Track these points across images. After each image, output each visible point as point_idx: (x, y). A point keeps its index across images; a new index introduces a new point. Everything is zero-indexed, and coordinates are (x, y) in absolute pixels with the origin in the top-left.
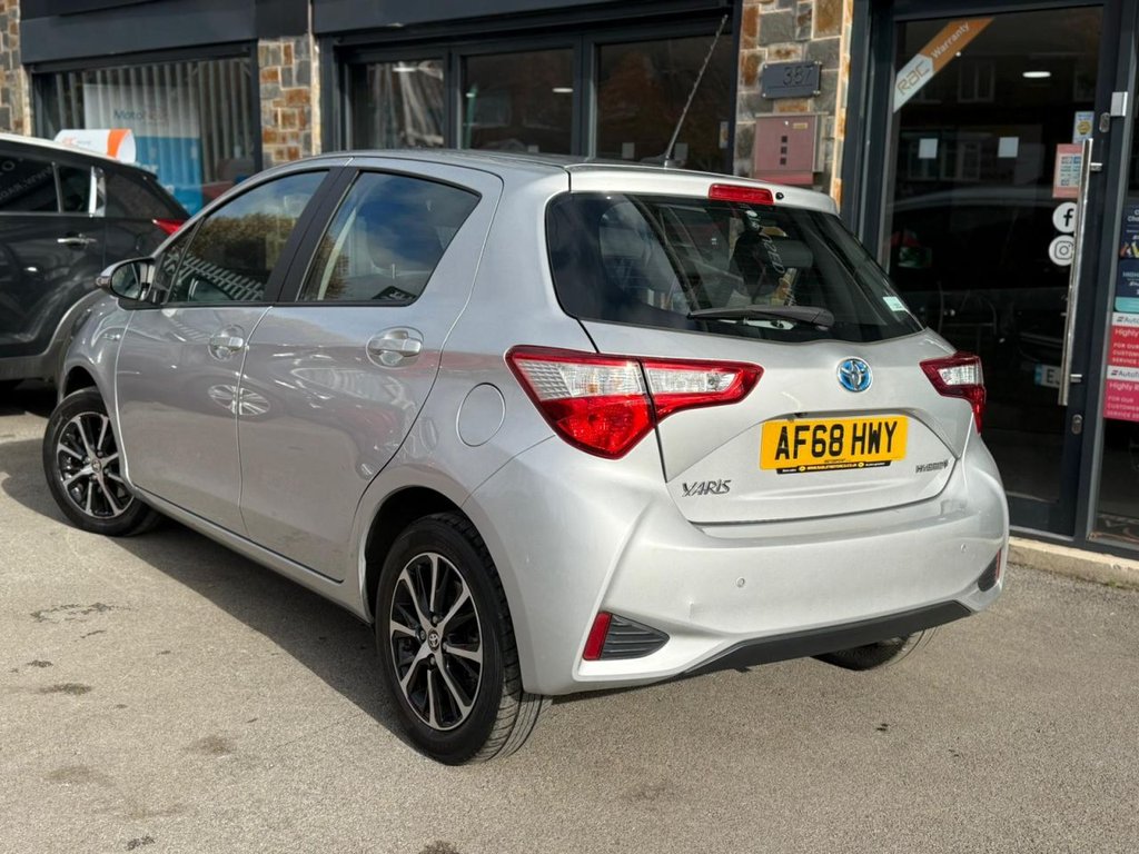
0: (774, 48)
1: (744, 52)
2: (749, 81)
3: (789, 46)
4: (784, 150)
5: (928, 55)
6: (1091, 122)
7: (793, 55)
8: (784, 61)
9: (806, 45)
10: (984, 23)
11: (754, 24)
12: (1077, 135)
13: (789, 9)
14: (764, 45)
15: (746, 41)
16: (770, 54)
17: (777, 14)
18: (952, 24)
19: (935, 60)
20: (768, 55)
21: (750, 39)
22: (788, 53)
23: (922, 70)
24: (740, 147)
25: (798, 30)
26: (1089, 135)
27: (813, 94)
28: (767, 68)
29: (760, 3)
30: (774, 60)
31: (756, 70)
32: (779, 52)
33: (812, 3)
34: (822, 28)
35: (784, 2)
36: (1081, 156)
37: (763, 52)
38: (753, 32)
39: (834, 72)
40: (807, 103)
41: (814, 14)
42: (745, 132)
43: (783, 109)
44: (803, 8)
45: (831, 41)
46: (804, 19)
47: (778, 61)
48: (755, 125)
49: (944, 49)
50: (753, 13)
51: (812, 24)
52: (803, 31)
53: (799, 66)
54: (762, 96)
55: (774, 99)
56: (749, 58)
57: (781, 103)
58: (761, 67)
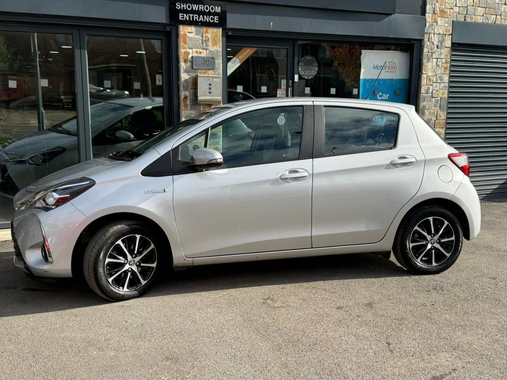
0: (194, 50)
1: (182, 51)
2: (186, 61)
3: (201, 50)
4: (210, 89)
5: (238, 58)
6: (286, 83)
7: (203, 54)
8: (199, 55)
9: (208, 51)
10: (254, 50)
11: (186, 39)
12: (282, 87)
13: (199, 37)
14: (190, 48)
15: (183, 46)
16: (193, 52)
17: (195, 38)
18: (245, 48)
19: (240, 60)
20: (192, 53)
21: (184, 45)
22: (201, 53)
23: (236, 63)
24: (183, 86)
25: (204, 45)
26: (285, 86)
27: (213, 69)
28: (192, 57)
29: (187, 32)
30: (195, 55)
31: (188, 57)
32: (197, 52)
33: (209, 36)
34: (213, 45)
35: (197, 34)
36: (285, 92)
37: (190, 51)
38: (185, 43)
39: (219, 62)
40: (210, 72)
41: (210, 40)
42: (186, 81)
43: (200, 73)
44: (206, 37)
45: (217, 50)
46: (207, 41)
47: (197, 55)
48: (190, 78)
49: (243, 56)
50: (185, 35)
51: (210, 43)
52: (207, 45)
53: (207, 58)
54: (192, 67)
55: (198, 69)
56: (184, 53)
57: (199, 71)
58: (190, 57)
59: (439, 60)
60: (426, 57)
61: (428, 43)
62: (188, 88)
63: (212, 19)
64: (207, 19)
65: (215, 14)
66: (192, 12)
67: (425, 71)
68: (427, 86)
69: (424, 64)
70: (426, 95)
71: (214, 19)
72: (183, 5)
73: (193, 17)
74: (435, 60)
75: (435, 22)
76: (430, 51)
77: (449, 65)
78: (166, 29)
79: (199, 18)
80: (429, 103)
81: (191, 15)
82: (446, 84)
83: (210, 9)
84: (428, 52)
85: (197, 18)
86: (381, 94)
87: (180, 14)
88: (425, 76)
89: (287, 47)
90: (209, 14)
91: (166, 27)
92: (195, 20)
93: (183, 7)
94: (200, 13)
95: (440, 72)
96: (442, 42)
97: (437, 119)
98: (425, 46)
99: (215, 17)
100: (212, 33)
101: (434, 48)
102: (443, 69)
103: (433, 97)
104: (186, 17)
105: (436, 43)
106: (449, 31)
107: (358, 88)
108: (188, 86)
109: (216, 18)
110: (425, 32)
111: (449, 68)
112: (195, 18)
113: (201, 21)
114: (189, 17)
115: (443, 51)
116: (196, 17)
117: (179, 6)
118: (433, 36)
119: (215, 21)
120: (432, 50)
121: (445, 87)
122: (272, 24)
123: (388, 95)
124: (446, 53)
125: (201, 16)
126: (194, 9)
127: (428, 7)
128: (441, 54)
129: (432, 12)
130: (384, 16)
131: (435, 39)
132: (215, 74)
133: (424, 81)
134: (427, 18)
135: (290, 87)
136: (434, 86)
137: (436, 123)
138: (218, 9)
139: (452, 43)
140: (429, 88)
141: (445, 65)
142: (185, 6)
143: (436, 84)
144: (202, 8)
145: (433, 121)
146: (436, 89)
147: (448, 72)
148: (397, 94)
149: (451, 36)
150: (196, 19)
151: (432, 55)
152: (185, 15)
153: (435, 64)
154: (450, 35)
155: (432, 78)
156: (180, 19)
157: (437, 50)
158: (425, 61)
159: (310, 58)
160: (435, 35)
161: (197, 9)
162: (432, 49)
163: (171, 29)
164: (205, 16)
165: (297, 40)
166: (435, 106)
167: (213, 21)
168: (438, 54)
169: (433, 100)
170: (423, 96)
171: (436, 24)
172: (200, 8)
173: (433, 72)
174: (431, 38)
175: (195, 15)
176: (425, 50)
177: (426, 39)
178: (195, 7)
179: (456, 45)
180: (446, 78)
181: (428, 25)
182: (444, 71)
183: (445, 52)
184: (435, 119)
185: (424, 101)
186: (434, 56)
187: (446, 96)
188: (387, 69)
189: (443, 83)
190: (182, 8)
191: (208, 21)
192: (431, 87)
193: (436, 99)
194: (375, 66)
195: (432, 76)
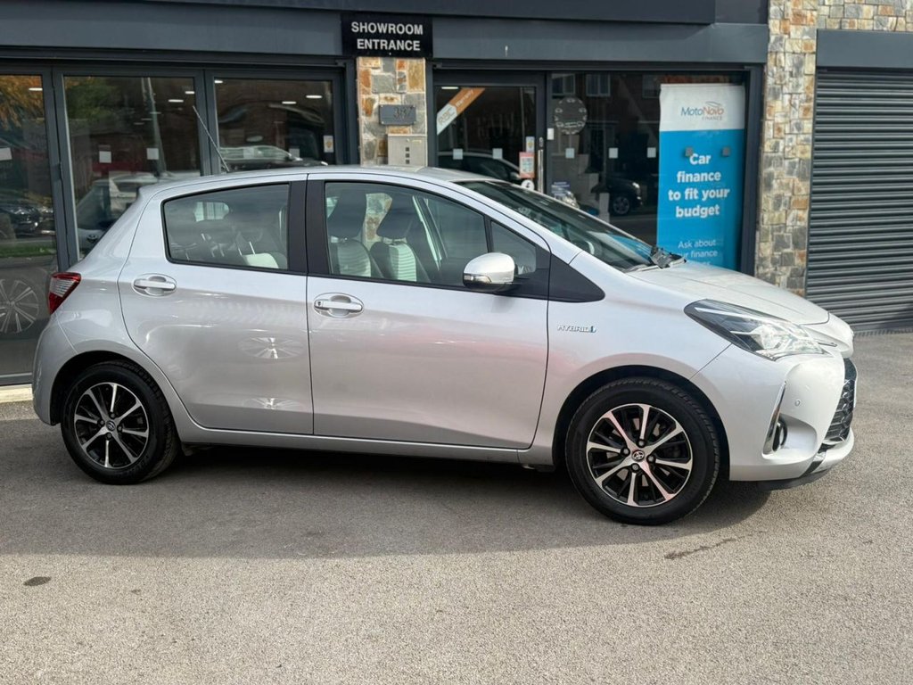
0: (382, 95)
1: (362, 97)
2: (368, 113)
3: (392, 95)
4: (408, 156)
5: (454, 105)
6: (533, 142)
7: (395, 100)
8: (390, 103)
9: (404, 96)
11: (368, 79)
12: (528, 148)
13: (389, 74)
14: (376, 93)
15: (364, 90)
16: (380, 98)
17: (383, 76)
18: (464, 89)
19: (457, 108)
20: (379, 100)
21: (366, 89)
22: (392, 99)
23: (451, 112)
24: (366, 153)
25: (398, 87)
26: (533, 148)
27: (413, 124)
28: (379, 107)
29: (371, 68)
30: (383, 103)
31: (372, 107)
32: (386, 98)
33: (405, 72)
34: (412, 87)
35: (386, 69)
36: (532, 158)
37: (376, 97)
38: (368, 85)
39: (422, 112)
40: (407, 129)
41: (407, 78)
42: (370, 144)
43: (392, 132)
44: (400, 74)
45: (419, 95)
46: (401, 80)
47: (386, 103)
48: (375, 140)
49: (461, 102)
50: (367, 73)
51: (407, 83)
52: (401, 87)
53: (403, 107)
54: (380, 123)
55: (388, 126)
56: (367, 100)
57: (391, 128)
58: (375, 106)
59: (794, 96)
60: (771, 92)
61: (775, 69)
62: (373, 156)
63: (409, 45)
64: (402, 45)
65: (414, 37)
66: (378, 35)
67: (770, 115)
68: (774, 141)
69: (768, 104)
70: (773, 155)
71: (412, 45)
72: (364, 25)
73: (379, 44)
74: (787, 97)
75: (786, 34)
76: (778, 82)
77: (812, 104)
78: (336, 64)
79: (388, 45)
80: (779, 168)
81: (376, 41)
82: (807, 136)
83: (405, 29)
84: (775, 83)
85: (386, 45)
86: (695, 155)
87: (359, 40)
88: (771, 123)
89: (533, 85)
90: (404, 37)
91: (337, 61)
92: (382, 48)
93: (364, 29)
94: (389, 36)
95: (796, 116)
96: (799, 65)
97: (793, 194)
98: (770, 73)
99: (415, 42)
100: (411, 68)
101: (785, 76)
102: (801, 111)
103: (785, 159)
104: (368, 44)
105: (787, 69)
106: (812, 48)
107: (656, 145)
108: (373, 153)
109: (416, 44)
110: (769, 50)
111: (812, 110)
112: (382, 45)
113: (392, 49)
114: (373, 43)
115: (801, 80)
116: (383, 43)
117: (356, 27)
118: (783, 58)
119: (415, 49)
120: (781, 81)
121: (807, 140)
122: (506, 48)
123: (709, 157)
124: (807, 85)
125: (392, 42)
126: (380, 31)
127: (773, 9)
128: (798, 86)
129: (779, 17)
130: (695, 27)
131: (787, 62)
132: (416, 132)
133: (769, 133)
134: (771, 26)
135: (540, 148)
136: (787, 139)
137: (792, 200)
138: (419, 30)
139: (818, 68)
140: (777, 144)
141: (806, 104)
142: (366, 27)
143: (790, 136)
144: (394, 29)
145: (788, 199)
146: (791, 144)
147: (811, 115)
148: (724, 154)
149: (814, 56)
150: (384, 47)
151: (782, 88)
152: (366, 41)
153: (787, 103)
154: (813, 53)
155: (782, 126)
156: (359, 47)
157: (791, 79)
158: (769, 99)
159: (573, 101)
160: (787, 54)
161: (385, 31)
162: (781, 78)
163: (345, 64)
164: (398, 42)
165: (551, 72)
166: (790, 173)
167: (411, 48)
168: (793, 87)
169: (786, 163)
170: (767, 157)
171: (787, 36)
172: (390, 29)
173: (785, 116)
174: (780, 61)
175: (382, 41)
176: (770, 81)
177: (770, 63)
178: (382, 28)
179: (825, 71)
180: (808, 126)
181: (772, 38)
182: (805, 115)
183: (806, 82)
184: (790, 194)
185: (770, 165)
186: (785, 89)
187: (808, 155)
188: (706, 114)
189: (803, 134)
190: (361, 31)
191: (403, 48)
192: (781, 142)
193: (792, 161)
194: (686, 109)
195: (781, 124)
